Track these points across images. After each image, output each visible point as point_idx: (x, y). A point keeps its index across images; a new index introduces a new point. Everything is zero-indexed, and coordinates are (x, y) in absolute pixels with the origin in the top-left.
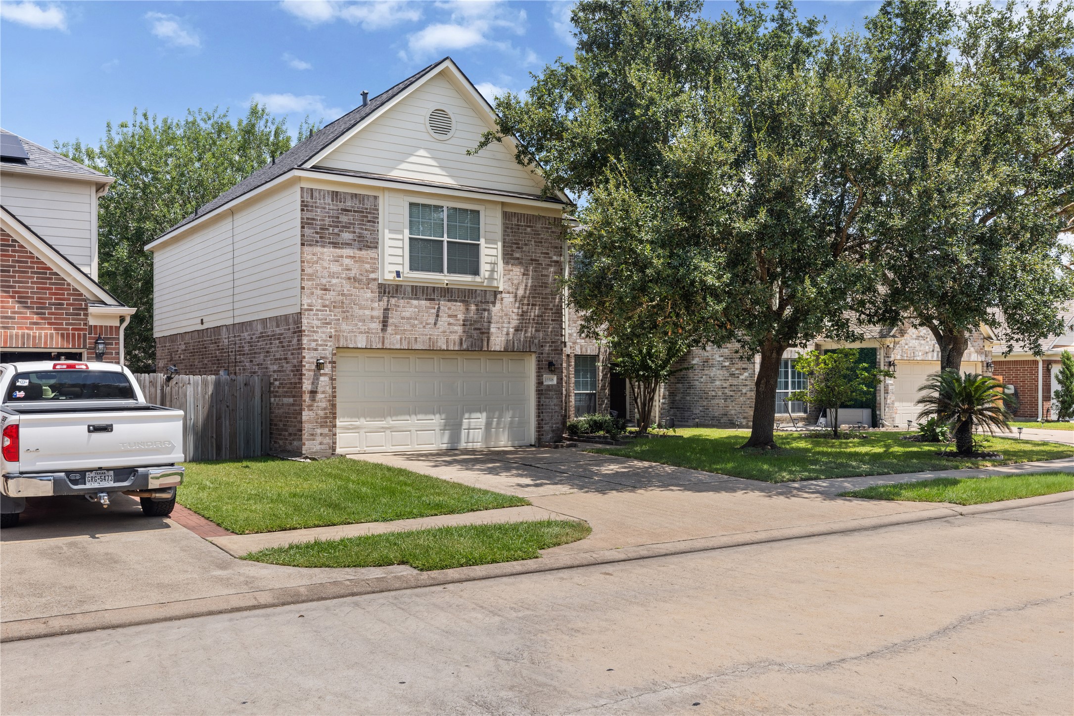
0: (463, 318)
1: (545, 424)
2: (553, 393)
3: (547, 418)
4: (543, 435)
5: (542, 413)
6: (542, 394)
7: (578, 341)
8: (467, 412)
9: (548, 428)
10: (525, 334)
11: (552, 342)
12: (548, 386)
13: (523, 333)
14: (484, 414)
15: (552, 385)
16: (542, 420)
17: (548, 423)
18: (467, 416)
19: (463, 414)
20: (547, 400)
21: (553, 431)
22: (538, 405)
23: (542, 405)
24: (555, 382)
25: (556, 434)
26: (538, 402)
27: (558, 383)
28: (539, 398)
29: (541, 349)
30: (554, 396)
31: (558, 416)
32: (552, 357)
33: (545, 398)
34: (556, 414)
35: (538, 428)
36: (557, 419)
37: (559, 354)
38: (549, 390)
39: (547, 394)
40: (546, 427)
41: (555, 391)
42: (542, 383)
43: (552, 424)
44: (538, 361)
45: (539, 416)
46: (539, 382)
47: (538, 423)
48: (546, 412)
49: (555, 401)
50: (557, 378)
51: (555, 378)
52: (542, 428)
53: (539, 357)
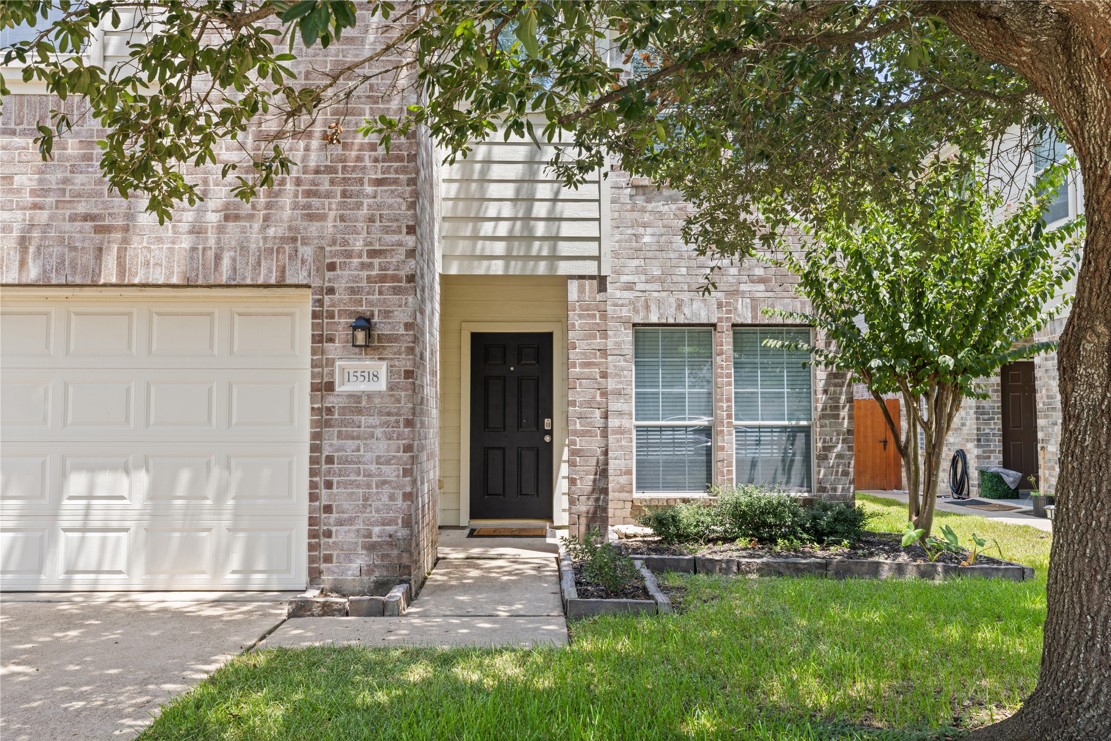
0: (34, 184)
1: (340, 523)
2: (375, 420)
3: (346, 505)
4: (328, 559)
5: (329, 485)
6: (328, 424)
7: (743, 287)
8: (79, 468)
9: (351, 538)
10: (264, 228)
11: (373, 254)
12: (356, 397)
13: (256, 226)
14: (142, 479)
15: (370, 396)
16: (328, 509)
17: (351, 521)
18: (77, 483)
19: (64, 476)
20: (350, 444)
21: (371, 547)
22: (313, 461)
23: (330, 460)
24: (382, 385)
25: (384, 557)
26: (315, 448)
27: (391, 387)
28: (316, 436)
29: (329, 275)
30: (379, 432)
31: (392, 497)
32: (370, 303)
33: (340, 436)
34: (387, 490)
35: (313, 535)
36: (389, 509)
37: (396, 291)
38: (359, 412)
39: (352, 423)
40: (343, 535)
41: (380, 413)
42: (330, 387)
43: (369, 523)
44: (315, 315)
45: (313, 497)
46: (322, 387)
47: (312, 521)
48: (346, 485)
49: (381, 447)
50: (391, 372)
51: (383, 368)
52: (328, 534)
53: (320, 302)
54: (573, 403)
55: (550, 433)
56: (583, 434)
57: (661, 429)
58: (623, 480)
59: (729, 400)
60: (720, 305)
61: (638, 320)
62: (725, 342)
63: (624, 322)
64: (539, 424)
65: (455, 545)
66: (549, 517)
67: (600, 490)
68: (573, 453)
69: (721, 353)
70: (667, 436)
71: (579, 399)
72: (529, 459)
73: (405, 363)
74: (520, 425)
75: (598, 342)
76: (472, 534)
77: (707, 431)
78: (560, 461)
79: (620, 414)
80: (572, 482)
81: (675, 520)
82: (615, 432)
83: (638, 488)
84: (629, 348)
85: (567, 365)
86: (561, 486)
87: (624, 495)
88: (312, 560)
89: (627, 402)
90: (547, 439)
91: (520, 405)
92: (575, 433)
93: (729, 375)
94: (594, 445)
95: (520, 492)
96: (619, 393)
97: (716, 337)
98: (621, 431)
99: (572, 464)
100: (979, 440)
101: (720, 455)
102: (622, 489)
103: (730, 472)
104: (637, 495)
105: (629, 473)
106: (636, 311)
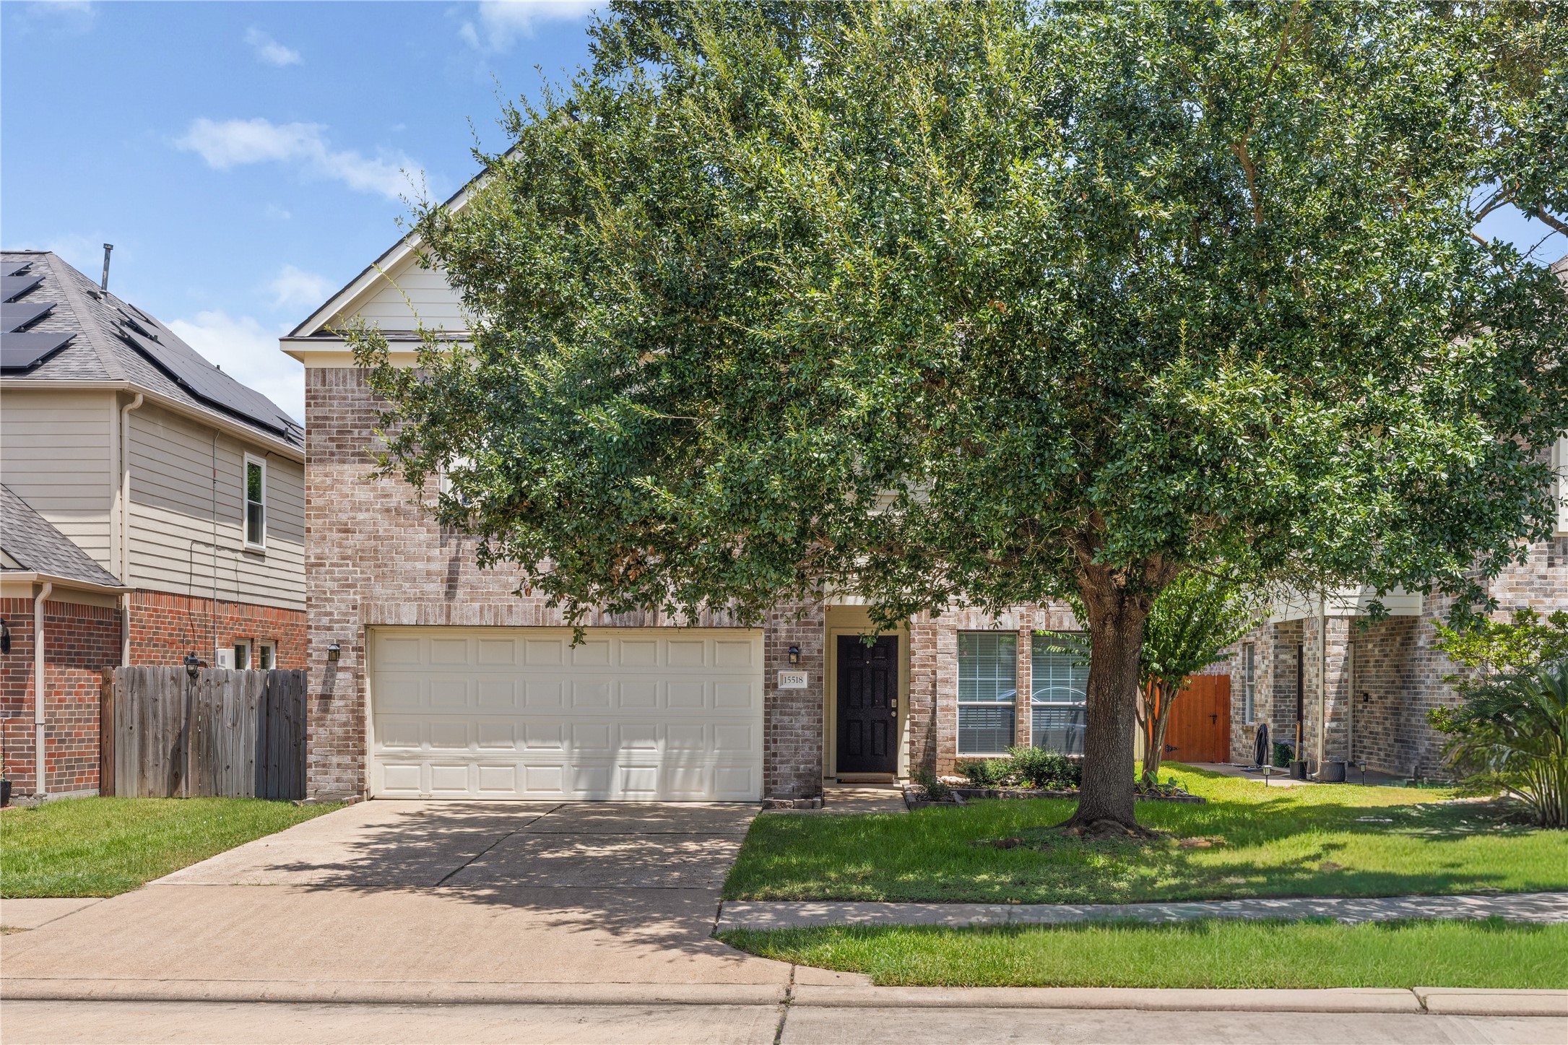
1: (782, 762)
2: (801, 705)
3: (785, 752)
4: (776, 783)
5: (775, 741)
6: (774, 707)
8: (626, 738)
9: (788, 771)
12: (789, 692)
14: (662, 743)
15: (798, 691)
16: (775, 755)
17: (788, 762)
18: (626, 743)
19: (619, 741)
20: (787, 719)
21: (799, 776)
22: (766, 728)
23: (775, 727)
24: (805, 685)
25: (806, 782)
26: (767, 721)
27: (810, 686)
28: (766, 714)
29: (774, 621)
30: (803, 711)
31: (811, 748)
32: (798, 638)
33: (781, 714)
34: (807, 745)
35: (766, 769)
36: (809, 755)
37: (814, 631)
38: (792, 700)
39: (787, 707)
40: (784, 769)
41: (804, 701)
42: (775, 686)
43: (797, 762)
44: (766, 645)
45: (766, 748)
46: (770, 685)
47: (766, 761)
48: (785, 741)
49: (805, 720)
50: (810, 678)
51: (805, 676)
52: (775, 769)
53: (768, 637)
54: (914, 692)
55: (896, 710)
56: (920, 712)
57: (978, 707)
58: (949, 744)
59: (1027, 687)
60: (1022, 617)
61: (961, 627)
62: (1026, 645)
63: (952, 629)
64: (887, 704)
65: (832, 787)
66: (894, 771)
67: (931, 750)
68: (913, 724)
69: (1022, 652)
70: (982, 714)
71: (917, 689)
72: (880, 728)
73: (816, 672)
74: (873, 704)
75: (930, 651)
76: (839, 781)
77: (1012, 708)
78: (903, 730)
79: (947, 696)
80: (912, 743)
81: (983, 770)
82: (942, 710)
83: (960, 751)
84: (954, 648)
85: (910, 666)
86: (904, 749)
87: (949, 755)
88: (766, 783)
89: (953, 687)
90: (894, 714)
91: (873, 691)
92: (915, 711)
93: (1028, 669)
94: (924, 719)
95: (873, 753)
96: (946, 681)
97: (1019, 641)
98: (947, 709)
99: (912, 731)
100: (1275, 716)
101: (1021, 726)
102: (948, 751)
103: (1027, 739)
104: (958, 755)
105: (953, 739)
106: (960, 621)
